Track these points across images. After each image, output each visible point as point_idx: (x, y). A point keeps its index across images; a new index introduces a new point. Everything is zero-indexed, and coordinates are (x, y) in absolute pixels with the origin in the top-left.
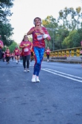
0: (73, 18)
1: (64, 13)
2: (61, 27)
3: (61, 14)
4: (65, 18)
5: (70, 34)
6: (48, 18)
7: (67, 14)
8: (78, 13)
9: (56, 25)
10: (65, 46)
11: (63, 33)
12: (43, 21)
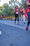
0: (14, 4)
1: (11, 2)
2: (10, 7)
5: (13, 10)
6: (5, 4)
8: (16, 2)
9: (8, 6)
10: (12, 14)
11: (11, 9)
12: (3, 5)
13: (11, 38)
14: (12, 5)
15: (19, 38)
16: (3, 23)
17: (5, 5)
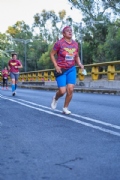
0: (54, 25)
1: (42, 18)
2: (36, 38)
3: (37, 19)
4: (43, 25)
5: (49, 48)
6: (17, 24)
7: (45, 20)
8: (62, 18)
9: (30, 35)
10: (43, 66)
11: (39, 47)
12: (10, 29)
13: (36, 161)
14: (46, 30)
15: (70, 164)
16: (6, 101)
17: (19, 29)
